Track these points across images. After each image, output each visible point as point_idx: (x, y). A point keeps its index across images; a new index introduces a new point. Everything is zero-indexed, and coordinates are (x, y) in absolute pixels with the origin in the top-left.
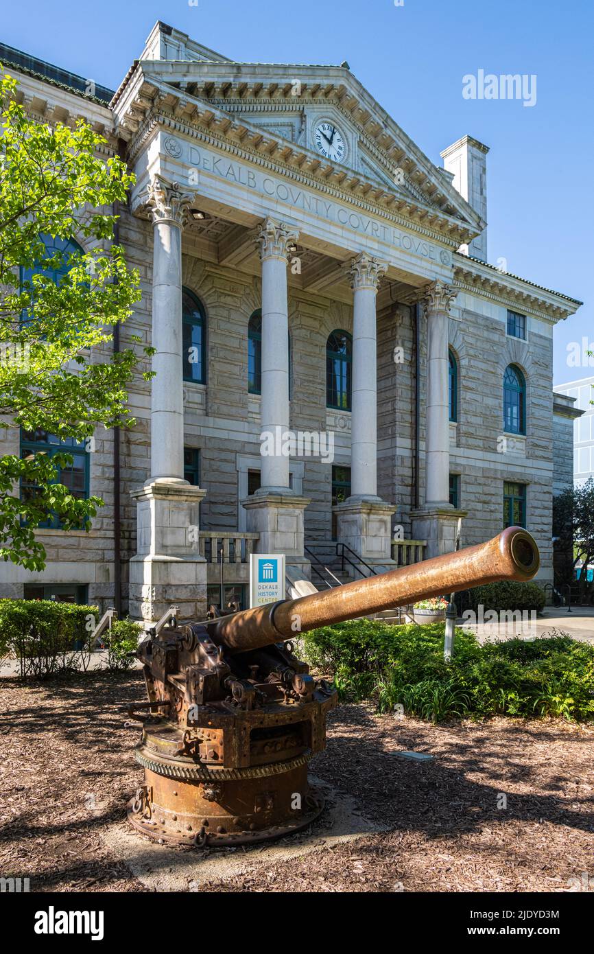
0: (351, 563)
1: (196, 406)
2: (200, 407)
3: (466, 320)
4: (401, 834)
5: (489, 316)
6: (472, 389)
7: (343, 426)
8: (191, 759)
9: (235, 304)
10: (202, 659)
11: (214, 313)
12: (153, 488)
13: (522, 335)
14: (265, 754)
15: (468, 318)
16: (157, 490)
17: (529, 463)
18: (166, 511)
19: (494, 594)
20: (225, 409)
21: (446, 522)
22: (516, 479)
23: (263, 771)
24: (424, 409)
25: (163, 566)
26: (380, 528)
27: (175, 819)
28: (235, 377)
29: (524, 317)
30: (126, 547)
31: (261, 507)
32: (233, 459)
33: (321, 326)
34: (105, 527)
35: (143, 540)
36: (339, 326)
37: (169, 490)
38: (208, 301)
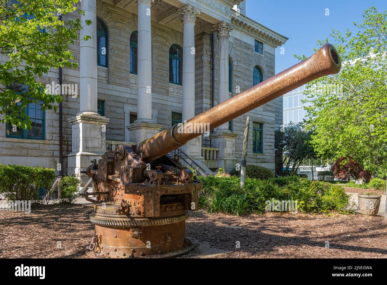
0: (183, 158)
1: (102, 78)
2: (105, 79)
3: (236, 43)
4: (238, 254)
5: (247, 42)
6: (239, 77)
7: (177, 92)
8: (125, 216)
9: (123, 27)
10: (130, 162)
11: (112, 31)
12: (81, 117)
13: (261, 52)
14: (167, 212)
15: (237, 42)
16: (84, 118)
17: (264, 113)
18: (88, 129)
19: (251, 173)
20: (118, 81)
21: (227, 139)
22: (258, 121)
23: (166, 221)
24: (216, 85)
25: (87, 158)
26: (196, 141)
27: (116, 251)
28: (123, 64)
29: (262, 43)
30: (66, 150)
31: (137, 129)
32: (122, 106)
33: (166, 42)
34: (54, 138)
35: (75, 145)
36: (175, 42)
37: (90, 118)
38: (109, 24)
